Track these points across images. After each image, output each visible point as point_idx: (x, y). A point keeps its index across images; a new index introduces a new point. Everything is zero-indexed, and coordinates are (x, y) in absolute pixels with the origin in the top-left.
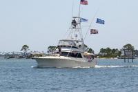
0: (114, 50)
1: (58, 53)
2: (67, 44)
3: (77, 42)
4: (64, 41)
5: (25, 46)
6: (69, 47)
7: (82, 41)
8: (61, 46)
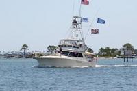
0: (113, 50)
1: (59, 52)
2: (67, 43)
3: (78, 41)
4: (65, 40)
5: (25, 46)
6: (70, 46)
7: (83, 40)
8: (62, 46)
